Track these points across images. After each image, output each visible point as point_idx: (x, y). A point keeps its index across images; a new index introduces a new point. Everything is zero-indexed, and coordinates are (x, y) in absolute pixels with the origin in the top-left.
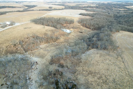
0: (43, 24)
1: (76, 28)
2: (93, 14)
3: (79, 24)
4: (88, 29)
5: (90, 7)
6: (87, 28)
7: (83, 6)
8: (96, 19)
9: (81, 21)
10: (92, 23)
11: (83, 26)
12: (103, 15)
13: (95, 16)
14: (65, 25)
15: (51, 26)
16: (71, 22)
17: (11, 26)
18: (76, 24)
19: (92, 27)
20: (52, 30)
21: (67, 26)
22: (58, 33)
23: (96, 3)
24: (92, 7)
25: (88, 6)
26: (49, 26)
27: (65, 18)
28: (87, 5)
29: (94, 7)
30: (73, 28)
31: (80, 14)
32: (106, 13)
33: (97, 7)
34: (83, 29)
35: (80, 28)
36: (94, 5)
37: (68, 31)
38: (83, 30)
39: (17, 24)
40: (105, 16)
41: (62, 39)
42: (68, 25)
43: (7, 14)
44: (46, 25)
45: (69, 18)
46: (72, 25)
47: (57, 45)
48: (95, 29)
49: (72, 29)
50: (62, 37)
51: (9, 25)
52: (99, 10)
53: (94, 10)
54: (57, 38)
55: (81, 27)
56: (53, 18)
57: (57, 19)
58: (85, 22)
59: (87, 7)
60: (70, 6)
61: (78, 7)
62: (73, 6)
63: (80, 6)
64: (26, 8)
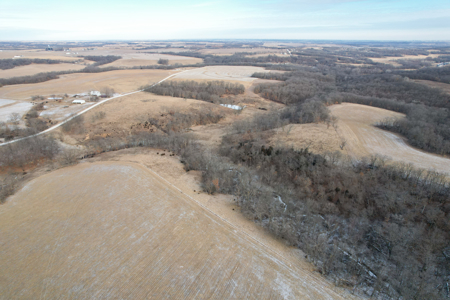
0: (176, 95)
1: (252, 102)
2: (287, 75)
3: (257, 95)
4: (278, 105)
5: (276, 59)
6: (275, 101)
7: (257, 56)
8: (292, 85)
9: (259, 90)
10: (285, 90)
11: (266, 98)
13: (292, 78)
14: (226, 96)
15: (197, 99)
16: (239, 90)
17: (107, 99)
18: (250, 94)
19: (285, 100)
20: (203, 104)
21: (230, 98)
23: (292, 47)
24: (282, 60)
25: (269, 57)
26: (191, 98)
27: (222, 82)
28: (267, 55)
29: (287, 59)
30: (244, 101)
31: (253, 76)
32: (318, 74)
33: (294, 60)
35: (259, 102)
36: (286, 55)
37: (236, 107)
39: (116, 96)
40: (314, 78)
41: (228, 119)
42: (232, 96)
43: (61, 77)
45: (234, 83)
46: (240, 97)
48: (291, 103)
49: (243, 104)
50: (229, 115)
51: (102, 97)
52: (301, 66)
53: (285, 66)
54: (219, 118)
55: (262, 99)
56: (193, 82)
57: (204, 84)
58: (270, 90)
59: (268, 59)
60: (218, 57)
61: (242, 60)
62: (227, 57)
63: (247, 56)
64: (92, 63)
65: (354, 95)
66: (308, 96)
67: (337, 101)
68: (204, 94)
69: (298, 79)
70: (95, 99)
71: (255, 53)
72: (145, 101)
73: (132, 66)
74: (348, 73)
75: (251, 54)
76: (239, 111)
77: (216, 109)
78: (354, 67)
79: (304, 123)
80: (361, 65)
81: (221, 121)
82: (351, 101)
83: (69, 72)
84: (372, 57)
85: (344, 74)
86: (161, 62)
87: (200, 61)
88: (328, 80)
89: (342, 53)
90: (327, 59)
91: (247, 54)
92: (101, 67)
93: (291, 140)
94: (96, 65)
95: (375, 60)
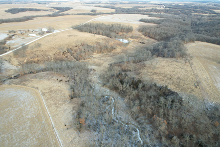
0: (91, 32)
1: (136, 38)
2: (160, 20)
3: (140, 33)
4: (153, 40)
5: (156, 11)
6: (151, 38)
7: (145, 9)
8: (163, 27)
9: (142, 30)
10: (158, 31)
11: (145, 35)
12: (174, 22)
13: (163, 23)
14: (121, 33)
15: (102, 35)
16: (129, 30)
17: (49, 34)
18: (136, 33)
19: (157, 37)
20: (105, 39)
21: (123, 35)
22: (113, 42)
23: (166, 4)
24: (159, 11)
25: (152, 9)
26: (99, 34)
27: (120, 24)
28: (151, 8)
29: (162, 11)
30: (131, 37)
31: (141, 21)
32: (180, 20)
33: (166, 11)
34: (145, 39)
35: (140, 38)
36: (162, 8)
37: (125, 41)
38: (146, 41)
39: (56, 32)
40: (177, 23)
42: (125, 34)
43: (35, 19)
44: (95, 33)
45: (127, 25)
46: (130, 34)
47: (113, 56)
48: (162, 39)
49: (130, 39)
50: (119, 47)
51: (47, 32)
52: (169, 15)
53: (161, 15)
54: (113, 48)
55: (143, 36)
56: (103, 24)
57: (109, 25)
58: (148, 31)
59: (151, 11)
60: (124, 9)
61: (137, 11)
62: (128, 9)
63: (140, 9)
64: (57, 11)
65: (204, 36)
66: (173, 36)
67: (192, 41)
68: (107, 32)
69: (167, 23)
70: (42, 33)
71: (145, 7)
72: (70, 36)
73: (76, 13)
74: (199, 19)
75: (142, 7)
76: (127, 44)
77: (112, 42)
78: (203, 16)
79: (167, 57)
80: (208, 14)
81: (114, 51)
82: (201, 41)
83: (40, 16)
84: (215, 9)
85: (196, 20)
86: (92, 11)
87: (114, 11)
88: (186, 24)
89: (196, 7)
90: (186, 11)
91: (140, 7)
92: (60, 13)
93: (156, 73)
94: (59, 12)
95: (216, 11)
